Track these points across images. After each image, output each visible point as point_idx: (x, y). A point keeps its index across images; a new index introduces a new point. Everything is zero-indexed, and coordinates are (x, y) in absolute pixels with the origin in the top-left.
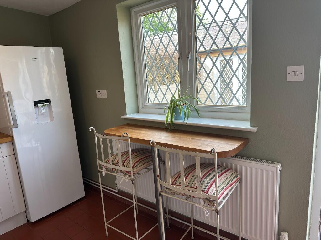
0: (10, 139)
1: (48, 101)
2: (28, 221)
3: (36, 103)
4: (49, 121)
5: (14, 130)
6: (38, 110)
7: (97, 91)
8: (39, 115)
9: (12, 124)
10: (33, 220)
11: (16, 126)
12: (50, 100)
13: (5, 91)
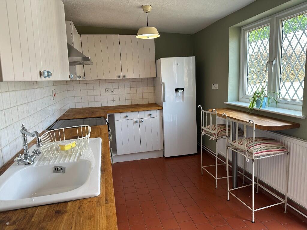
0: (160, 108)
1: (183, 89)
2: (164, 156)
3: (176, 90)
4: (182, 101)
5: (164, 103)
6: (177, 94)
7: (213, 84)
8: (177, 97)
9: (163, 100)
10: (166, 156)
11: (164, 101)
12: (183, 88)
13: (162, 82)
